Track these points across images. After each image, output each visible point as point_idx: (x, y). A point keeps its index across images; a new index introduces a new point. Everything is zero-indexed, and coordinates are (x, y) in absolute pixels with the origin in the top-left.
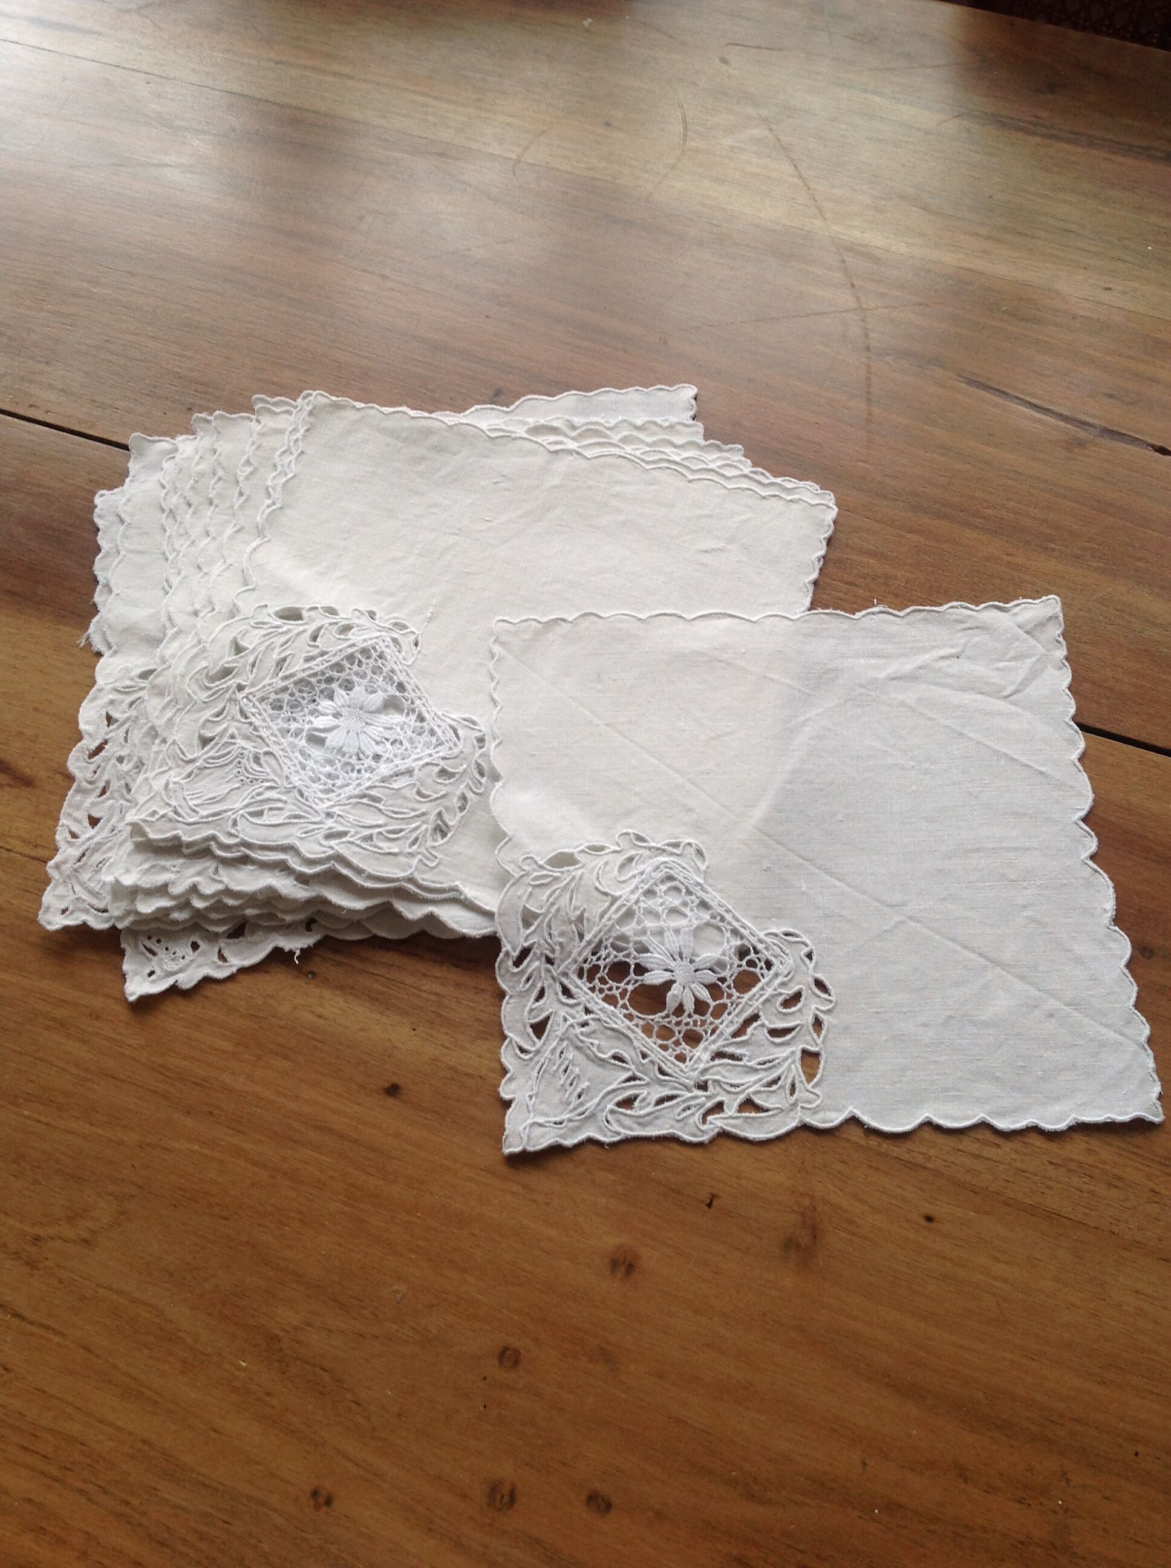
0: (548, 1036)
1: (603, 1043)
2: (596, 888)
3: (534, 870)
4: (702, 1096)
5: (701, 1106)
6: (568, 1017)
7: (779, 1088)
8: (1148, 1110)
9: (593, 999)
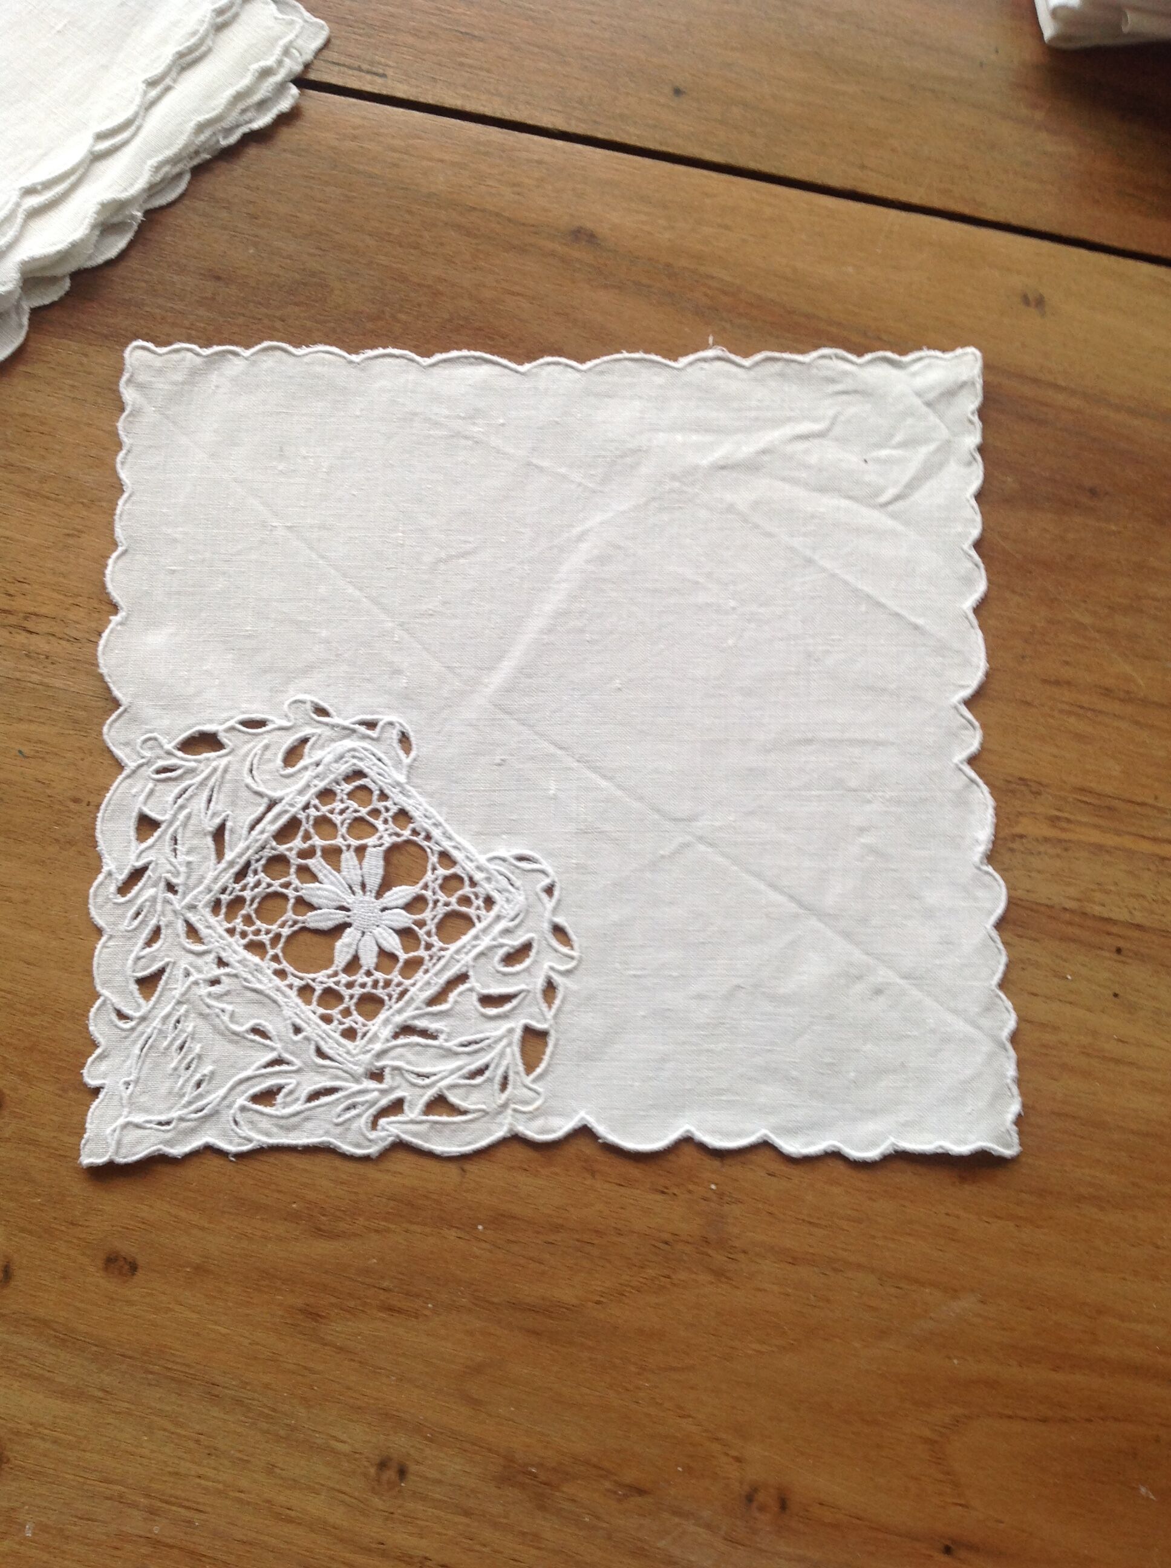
0: (160, 996)
1: (239, 1010)
2: (247, 786)
3: (159, 758)
4: (373, 1090)
5: (373, 1103)
6: (192, 970)
7: (485, 1081)
8: (999, 1140)
9: (229, 945)
